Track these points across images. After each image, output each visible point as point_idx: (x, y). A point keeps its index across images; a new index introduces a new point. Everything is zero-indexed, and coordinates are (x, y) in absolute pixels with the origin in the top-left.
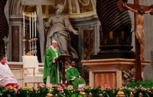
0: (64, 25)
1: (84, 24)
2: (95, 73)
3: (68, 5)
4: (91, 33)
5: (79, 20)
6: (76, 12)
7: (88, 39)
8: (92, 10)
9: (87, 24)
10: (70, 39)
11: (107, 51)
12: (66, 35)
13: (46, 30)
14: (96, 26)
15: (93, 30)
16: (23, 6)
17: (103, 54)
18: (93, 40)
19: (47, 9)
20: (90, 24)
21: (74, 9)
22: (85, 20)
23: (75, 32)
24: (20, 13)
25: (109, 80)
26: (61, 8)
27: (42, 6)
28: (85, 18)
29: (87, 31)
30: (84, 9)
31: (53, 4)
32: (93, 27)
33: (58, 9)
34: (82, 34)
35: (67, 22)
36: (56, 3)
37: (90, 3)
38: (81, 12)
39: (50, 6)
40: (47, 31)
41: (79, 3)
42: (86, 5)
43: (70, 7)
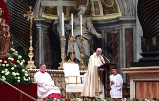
0: (87, 27)
1: (108, 27)
2: (136, 82)
3: (90, 6)
4: (115, 36)
5: (102, 23)
6: (99, 14)
7: (112, 43)
8: (117, 12)
9: (111, 27)
10: (93, 43)
11: (150, 58)
12: (88, 38)
13: (67, 33)
14: (122, 29)
15: (117, 34)
16: (43, 7)
17: (145, 61)
18: (117, 44)
19: (68, 10)
20: (114, 27)
21: (97, 10)
22: (109, 23)
23: (98, 35)
24: (40, 15)
25: (153, 90)
26: (84, 10)
27: (63, 7)
28: (109, 20)
29: (111, 34)
30: (108, 10)
31: (75, 5)
32: (118, 30)
33: (80, 10)
34: (106, 38)
35: (90, 25)
36: (77, 4)
37: (115, 4)
38: (104, 13)
39: (71, 7)
40: (69, 35)
41: (103, 4)
42: (110, 6)
43: (93, 9)
